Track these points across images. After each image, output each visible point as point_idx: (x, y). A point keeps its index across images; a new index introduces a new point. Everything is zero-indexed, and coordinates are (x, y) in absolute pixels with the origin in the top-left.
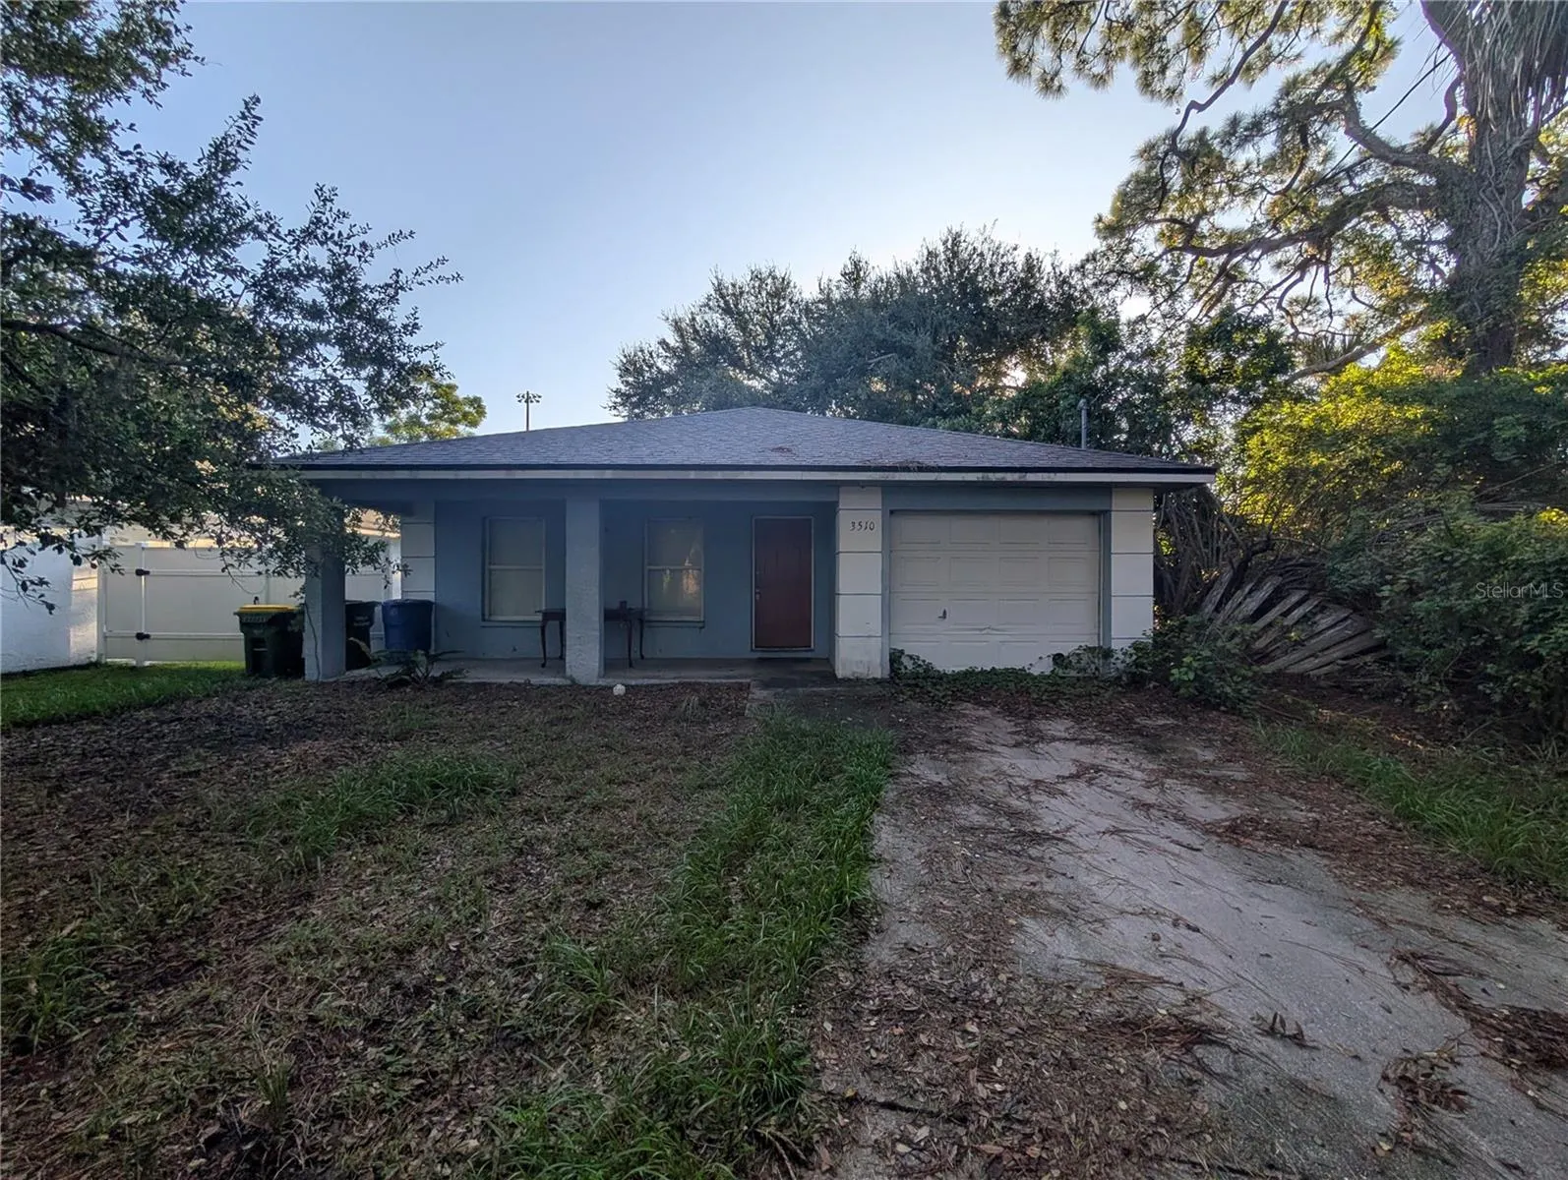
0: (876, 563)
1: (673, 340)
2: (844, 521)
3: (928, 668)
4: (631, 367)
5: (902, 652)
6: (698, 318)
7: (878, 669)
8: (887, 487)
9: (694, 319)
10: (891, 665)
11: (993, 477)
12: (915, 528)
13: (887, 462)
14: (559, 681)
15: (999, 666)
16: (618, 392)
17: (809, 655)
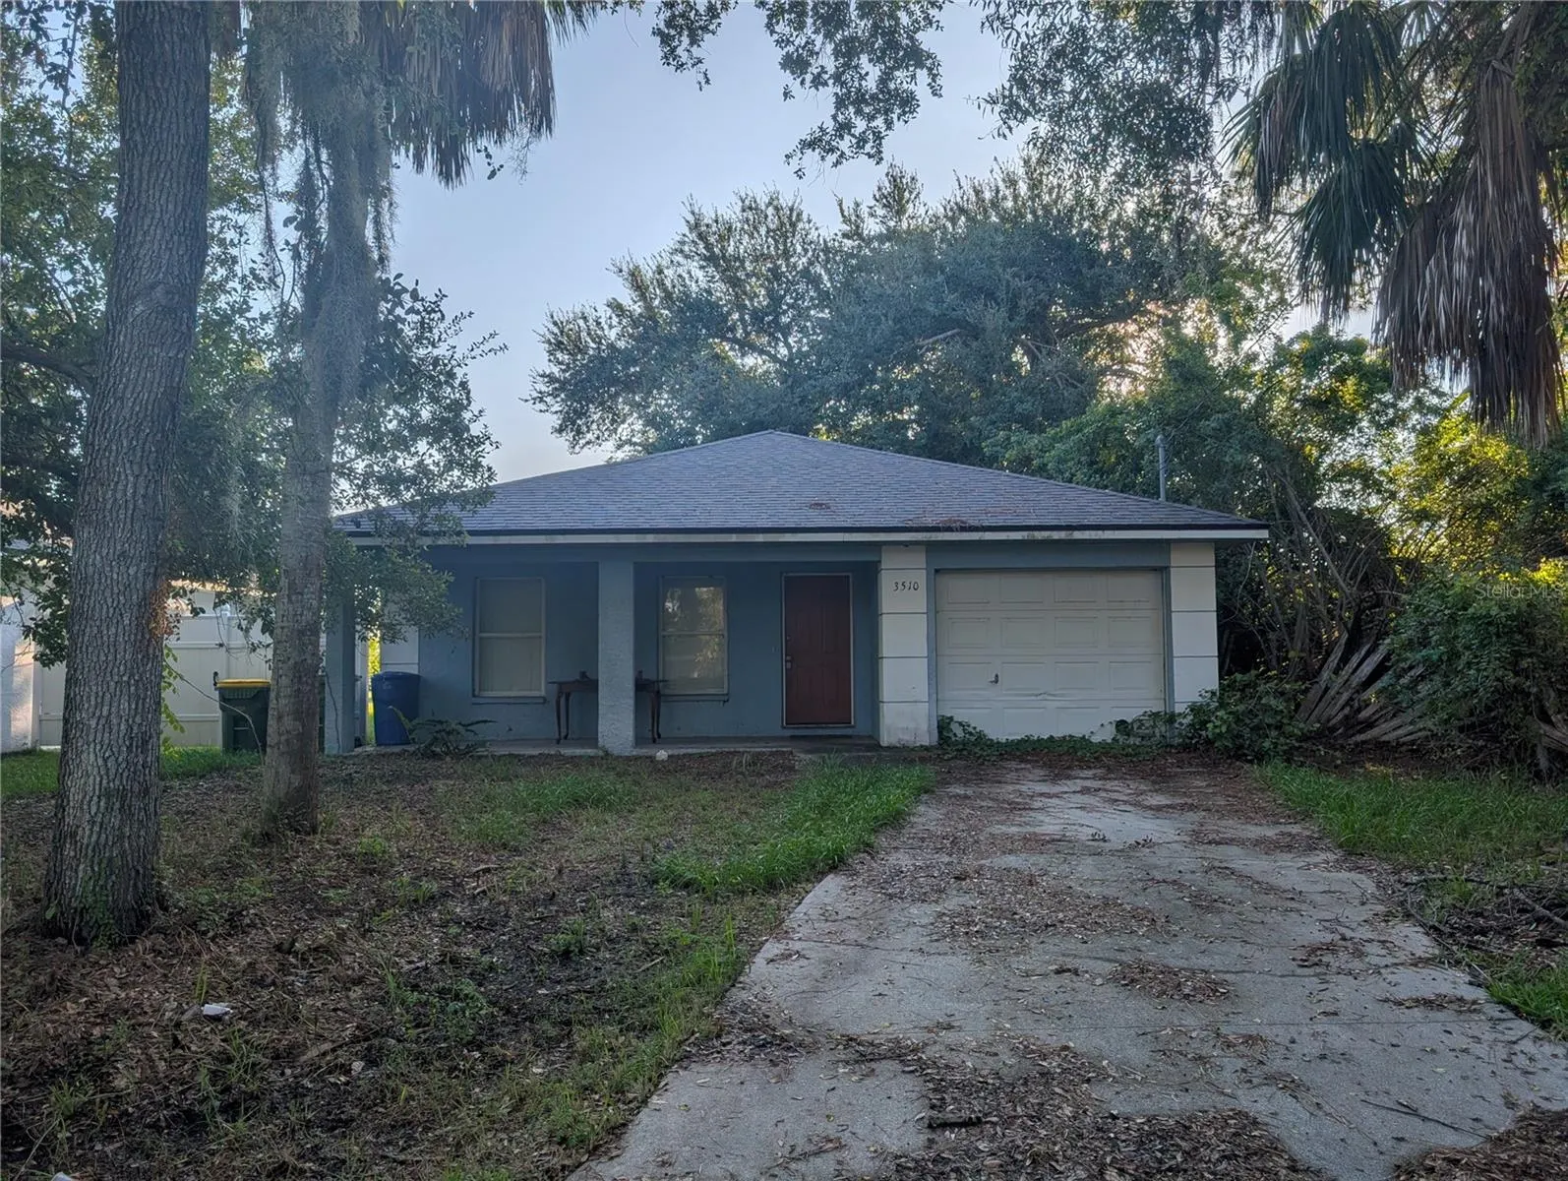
0: (921, 625)
1: (627, 297)
2: (887, 582)
3: (981, 736)
4: (564, 341)
5: (951, 718)
6: (669, 273)
7: (925, 735)
8: (931, 547)
9: (660, 272)
10: (940, 733)
11: (1039, 535)
12: (960, 588)
13: (929, 520)
14: (590, 752)
15: (1058, 734)
16: (551, 379)
17: (849, 732)
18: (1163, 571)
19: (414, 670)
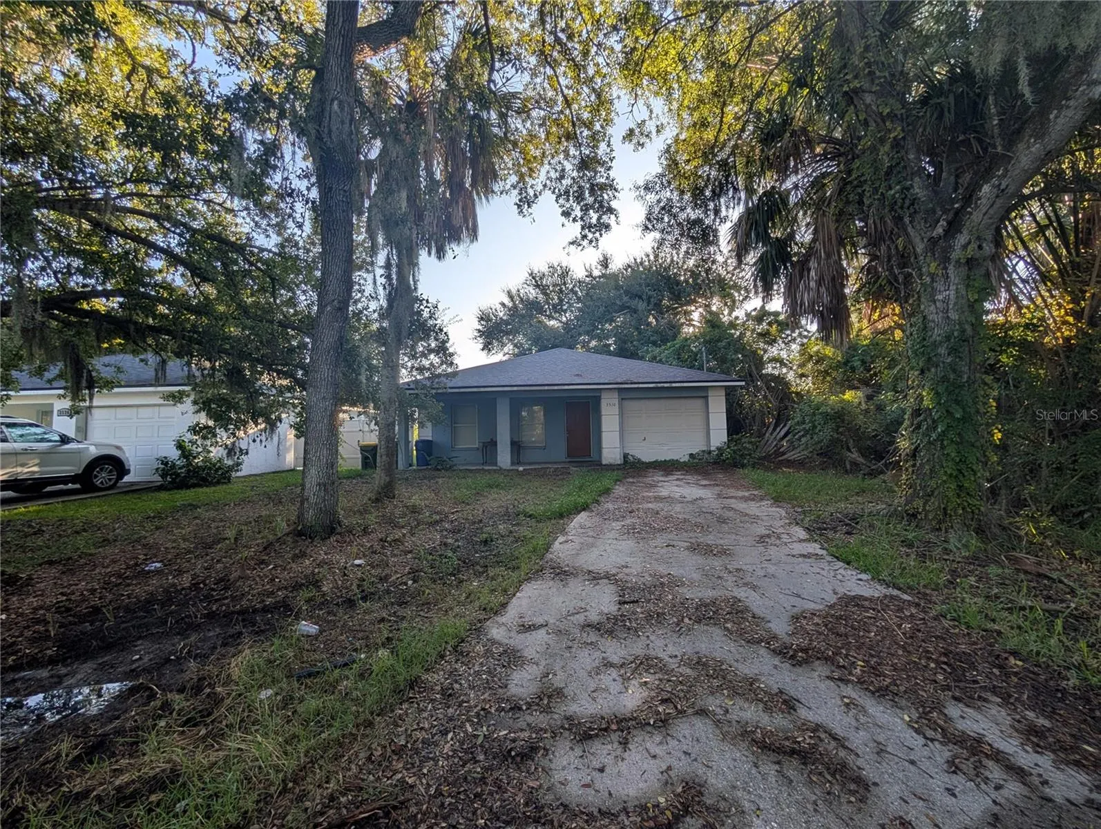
0: (617, 419)
1: (507, 301)
2: (604, 403)
3: (639, 460)
4: (483, 318)
5: (629, 454)
6: (522, 291)
7: (619, 461)
8: (619, 389)
9: (519, 291)
10: (624, 459)
11: (659, 385)
12: (632, 405)
13: (619, 380)
14: (495, 468)
15: (668, 459)
16: (479, 331)
17: (591, 459)
18: (706, 398)
19: (430, 439)
